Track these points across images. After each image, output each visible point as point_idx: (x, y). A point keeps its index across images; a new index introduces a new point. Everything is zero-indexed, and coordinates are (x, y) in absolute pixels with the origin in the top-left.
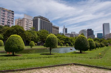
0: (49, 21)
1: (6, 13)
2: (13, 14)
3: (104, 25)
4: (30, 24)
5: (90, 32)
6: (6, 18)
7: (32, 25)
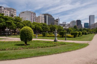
0: (52, 17)
1: (32, 14)
2: (35, 15)
3: (90, 17)
4: (43, 20)
5: (78, 23)
6: (32, 17)
7: (44, 20)
